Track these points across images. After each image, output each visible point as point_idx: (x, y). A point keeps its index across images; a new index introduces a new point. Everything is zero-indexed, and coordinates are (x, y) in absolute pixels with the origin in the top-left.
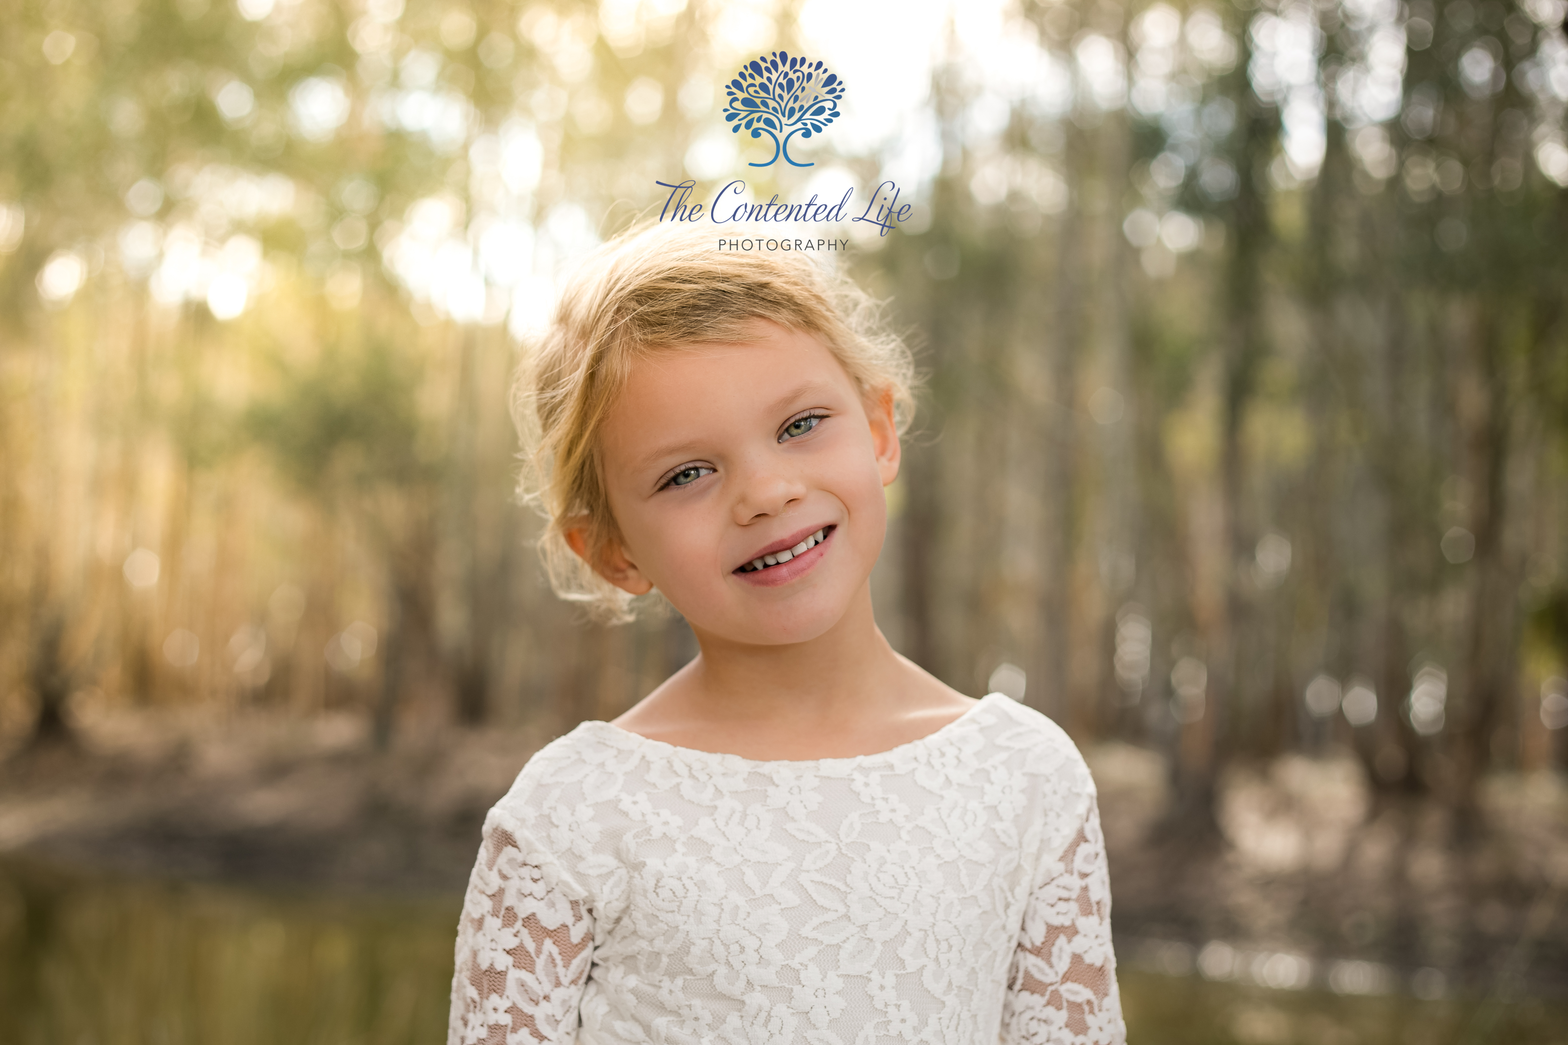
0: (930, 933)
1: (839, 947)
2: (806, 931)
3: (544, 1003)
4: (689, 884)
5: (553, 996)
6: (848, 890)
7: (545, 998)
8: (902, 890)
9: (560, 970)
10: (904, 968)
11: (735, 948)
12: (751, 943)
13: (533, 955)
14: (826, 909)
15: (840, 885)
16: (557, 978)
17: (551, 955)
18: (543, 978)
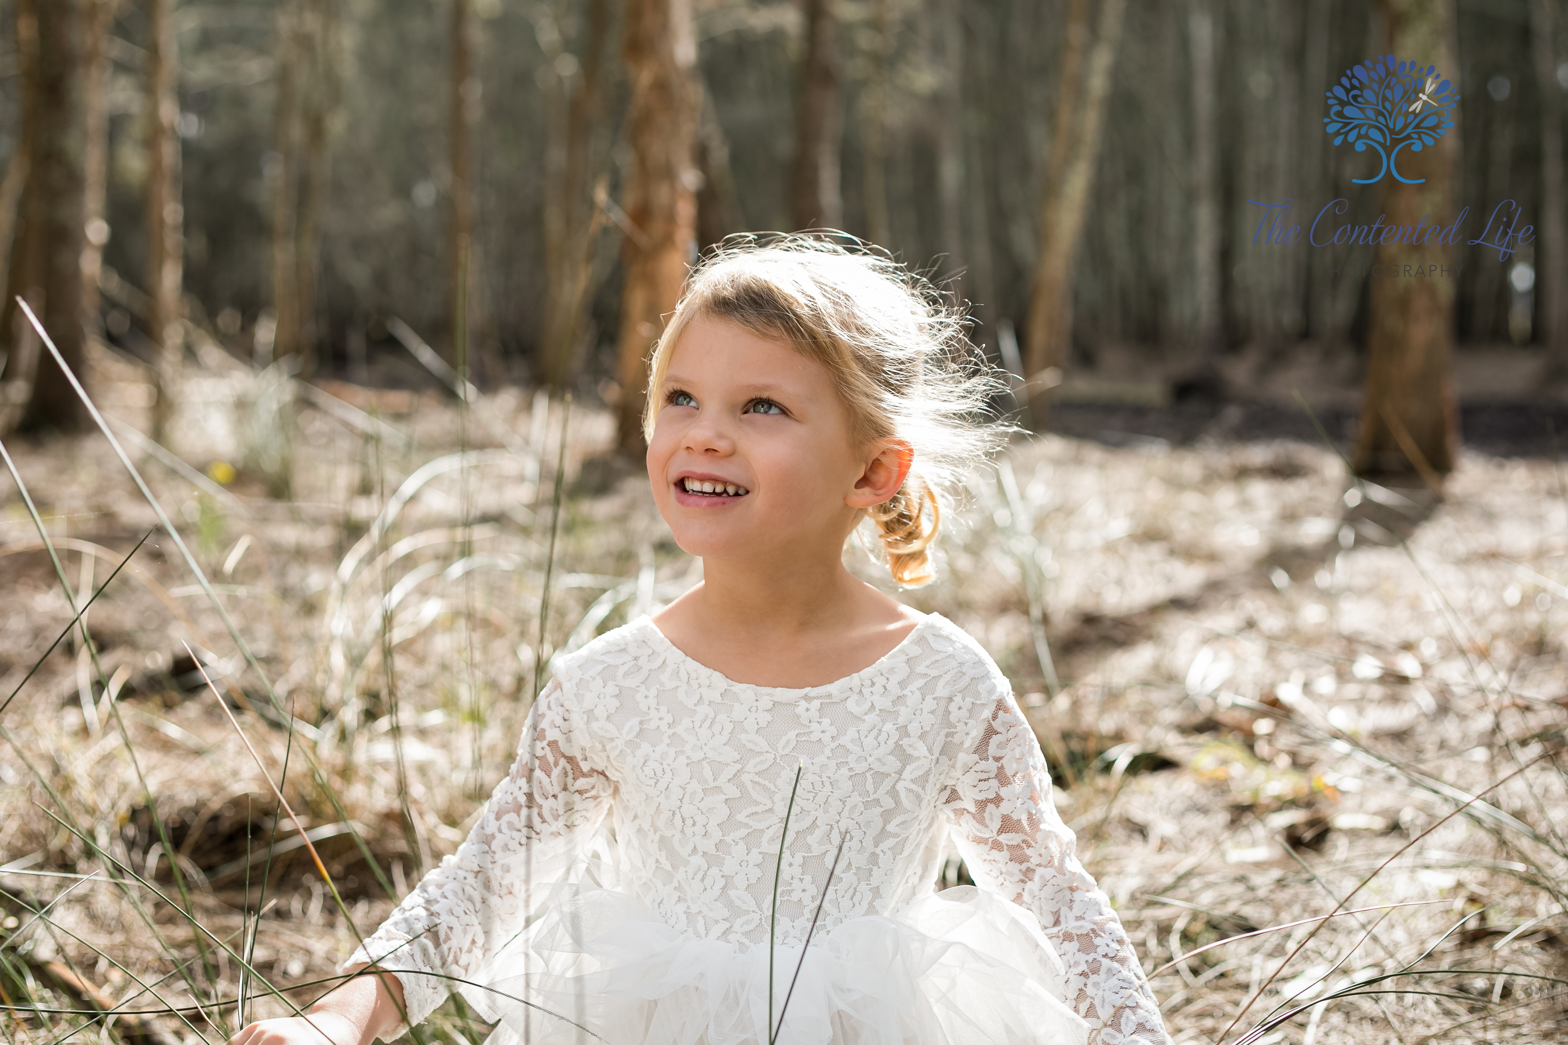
0: (835, 827)
1: (762, 831)
2: (741, 817)
3: (551, 799)
4: (667, 770)
5: (560, 796)
6: (777, 790)
7: (553, 796)
8: (816, 794)
9: (570, 780)
10: (811, 852)
11: (689, 822)
12: (700, 820)
13: (552, 765)
14: (759, 803)
15: (770, 786)
16: (566, 785)
17: (564, 768)
18: (555, 783)
